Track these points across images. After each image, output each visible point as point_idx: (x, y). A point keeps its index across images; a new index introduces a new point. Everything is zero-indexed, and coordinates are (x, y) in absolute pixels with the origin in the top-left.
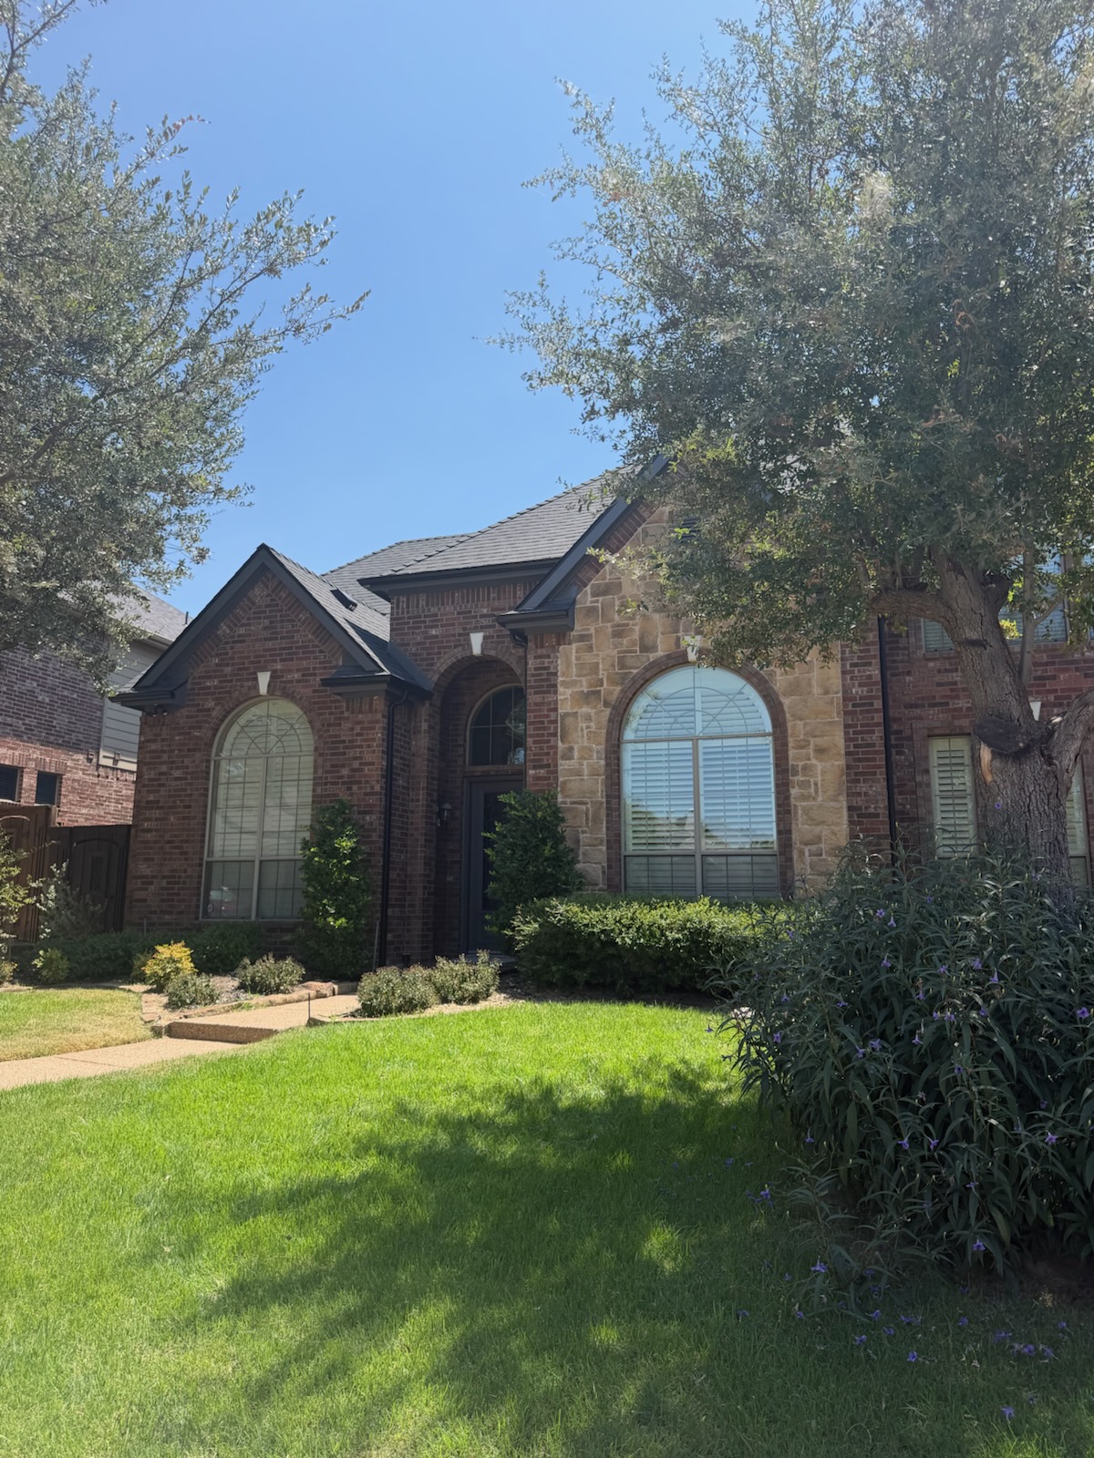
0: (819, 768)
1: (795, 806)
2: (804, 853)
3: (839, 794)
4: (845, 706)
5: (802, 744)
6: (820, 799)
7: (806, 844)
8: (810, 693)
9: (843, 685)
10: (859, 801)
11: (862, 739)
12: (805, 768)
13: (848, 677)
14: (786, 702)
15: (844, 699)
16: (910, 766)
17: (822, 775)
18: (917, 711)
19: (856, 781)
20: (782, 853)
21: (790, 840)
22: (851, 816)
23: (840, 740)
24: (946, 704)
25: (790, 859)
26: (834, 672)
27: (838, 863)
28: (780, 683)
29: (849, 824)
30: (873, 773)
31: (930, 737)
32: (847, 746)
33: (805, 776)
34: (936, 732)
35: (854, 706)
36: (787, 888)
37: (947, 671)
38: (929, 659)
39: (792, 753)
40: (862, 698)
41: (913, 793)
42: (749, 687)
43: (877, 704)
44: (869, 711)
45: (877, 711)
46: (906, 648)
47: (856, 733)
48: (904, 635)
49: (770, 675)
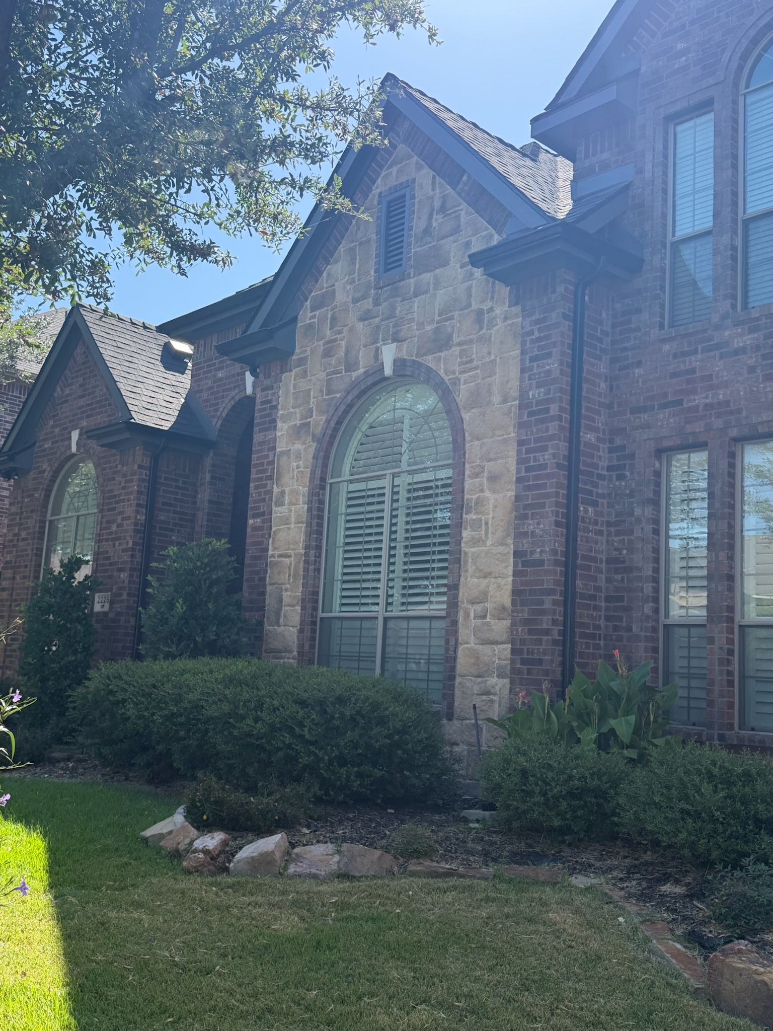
0: (492, 502)
1: (466, 553)
2: (469, 616)
3: (508, 535)
4: (520, 416)
5: (477, 470)
6: (489, 543)
7: (473, 603)
8: (489, 402)
9: (521, 387)
10: (526, 544)
11: (535, 460)
12: (478, 502)
13: (526, 375)
14: (466, 416)
15: (521, 407)
16: (631, 495)
17: (494, 511)
18: (645, 417)
19: (524, 517)
20: (448, 615)
21: (456, 596)
22: (515, 564)
23: (512, 463)
24: (680, 402)
25: (455, 623)
26: (514, 372)
27: (500, 627)
28: (462, 395)
29: (514, 575)
30: (543, 506)
31: (663, 452)
32: (518, 471)
33: (477, 513)
34: (666, 444)
35: (530, 414)
36: (450, 660)
37: (684, 354)
38: (663, 341)
39: (468, 484)
40: (538, 403)
41: (631, 532)
42: (440, 405)
43: (554, 409)
44: (543, 421)
45: (552, 419)
46: (638, 329)
47: (528, 451)
48: (639, 311)
49: (455, 384)
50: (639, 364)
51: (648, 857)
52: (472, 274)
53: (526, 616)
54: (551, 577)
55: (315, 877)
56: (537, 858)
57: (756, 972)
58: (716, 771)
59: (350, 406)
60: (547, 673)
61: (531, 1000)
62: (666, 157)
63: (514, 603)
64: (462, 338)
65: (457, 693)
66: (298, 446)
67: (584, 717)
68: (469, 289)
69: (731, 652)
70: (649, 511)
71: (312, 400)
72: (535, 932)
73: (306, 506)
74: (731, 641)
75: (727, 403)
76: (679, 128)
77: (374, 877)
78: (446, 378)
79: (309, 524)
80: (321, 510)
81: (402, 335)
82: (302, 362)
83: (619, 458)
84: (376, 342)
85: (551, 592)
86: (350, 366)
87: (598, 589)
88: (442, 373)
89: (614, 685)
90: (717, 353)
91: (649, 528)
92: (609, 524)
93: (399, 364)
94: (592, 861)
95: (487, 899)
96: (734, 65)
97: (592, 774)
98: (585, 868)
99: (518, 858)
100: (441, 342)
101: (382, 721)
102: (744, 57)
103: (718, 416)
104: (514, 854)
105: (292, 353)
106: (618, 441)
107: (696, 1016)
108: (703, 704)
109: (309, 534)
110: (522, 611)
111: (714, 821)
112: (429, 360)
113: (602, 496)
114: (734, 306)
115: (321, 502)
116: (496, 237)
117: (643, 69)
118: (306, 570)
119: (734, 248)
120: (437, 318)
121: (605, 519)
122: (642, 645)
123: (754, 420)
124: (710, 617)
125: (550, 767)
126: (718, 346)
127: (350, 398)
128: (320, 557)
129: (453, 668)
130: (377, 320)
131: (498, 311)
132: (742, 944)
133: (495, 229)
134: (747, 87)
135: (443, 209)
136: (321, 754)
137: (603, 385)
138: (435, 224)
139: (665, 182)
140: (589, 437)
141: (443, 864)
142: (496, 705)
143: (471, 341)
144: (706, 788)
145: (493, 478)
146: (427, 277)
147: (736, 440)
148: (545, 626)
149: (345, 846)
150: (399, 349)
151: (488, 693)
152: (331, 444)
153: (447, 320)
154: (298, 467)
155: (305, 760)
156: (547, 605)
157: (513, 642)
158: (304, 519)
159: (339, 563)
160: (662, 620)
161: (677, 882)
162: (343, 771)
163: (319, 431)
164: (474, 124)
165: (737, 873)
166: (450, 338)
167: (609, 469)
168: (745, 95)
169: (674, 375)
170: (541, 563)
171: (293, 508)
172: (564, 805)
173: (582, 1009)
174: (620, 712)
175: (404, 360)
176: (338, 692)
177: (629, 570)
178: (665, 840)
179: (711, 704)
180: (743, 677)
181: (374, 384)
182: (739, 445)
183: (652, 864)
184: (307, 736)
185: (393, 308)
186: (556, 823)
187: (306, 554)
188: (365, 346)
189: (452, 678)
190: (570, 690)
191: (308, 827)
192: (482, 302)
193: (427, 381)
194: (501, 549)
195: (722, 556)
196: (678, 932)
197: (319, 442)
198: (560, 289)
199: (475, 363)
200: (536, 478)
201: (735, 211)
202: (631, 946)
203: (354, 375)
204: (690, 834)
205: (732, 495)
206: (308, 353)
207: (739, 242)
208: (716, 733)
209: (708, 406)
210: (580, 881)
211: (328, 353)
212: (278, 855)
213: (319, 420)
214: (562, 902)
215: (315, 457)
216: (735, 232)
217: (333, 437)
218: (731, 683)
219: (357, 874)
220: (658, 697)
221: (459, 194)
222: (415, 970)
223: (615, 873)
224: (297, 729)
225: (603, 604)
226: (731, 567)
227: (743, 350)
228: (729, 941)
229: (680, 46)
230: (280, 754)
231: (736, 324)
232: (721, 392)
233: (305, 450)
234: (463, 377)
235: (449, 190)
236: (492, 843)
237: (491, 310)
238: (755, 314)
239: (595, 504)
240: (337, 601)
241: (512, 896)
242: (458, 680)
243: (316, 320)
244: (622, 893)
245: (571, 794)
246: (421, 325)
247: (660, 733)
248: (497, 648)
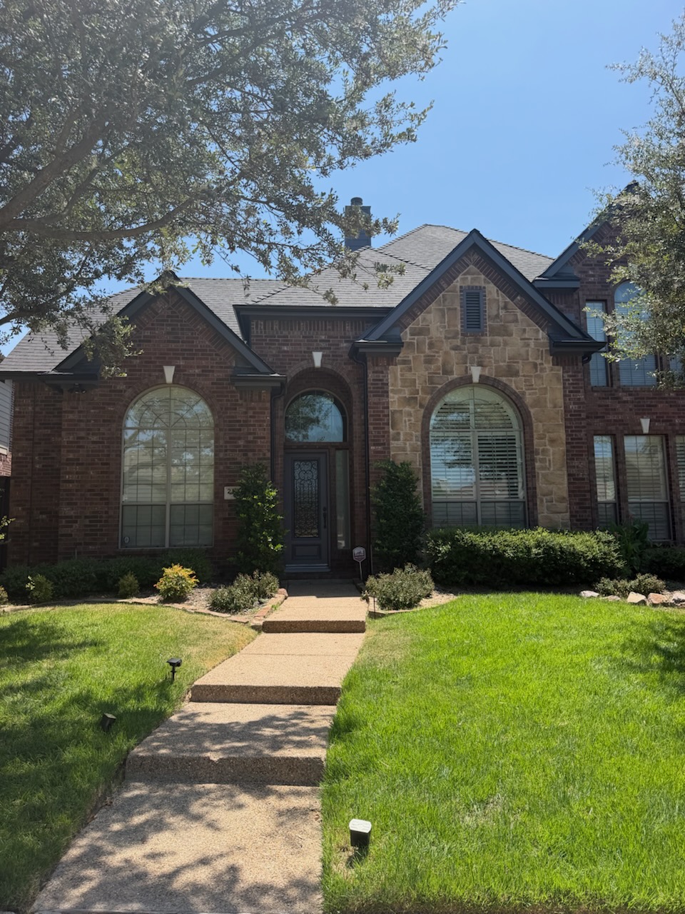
0: (551, 451)
1: (538, 473)
2: (543, 501)
3: (563, 466)
4: (566, 415)
5: (541, 436)
6: (552, 469)
7: (545, 495)
8: (546, 406)
9: (564, 402)
10: (574, 471)
11: (576, 435)
12: (543, 450)
13: (567, 398)
14: (532, 411)
15: (565, 411)
17: (553, 455)
19: (572, 459)
20: (529, 501)
21: (535, 492)
22: (569, 479)
23: (563, 435)
25: (534, 504)
26: (560, 395)
27: (564, 506)
28: (528, 399)
29: (568, 484)
30: (582, 455)
32: (567, 439)
33: (543, 455)
35: (571, 415)
39: (536, 442)
40: (575, 411)
43: (583, 415)
44: (579, 419)
45: (583, 419)
47: (571, 431)
49: (523, 394)
52: (528, 345)
63: (569, 496)
64: (525, 374)
66: (408, 409)
68: (527, 351)
71: (418, 385)
73: (419, 443)
78: (517, 391)
79: (424, 452)
81: (484, 364)
82: (406, 362)
84: (465, 365)
86: (447, 372)
88: (513, 387)
93: (483, 378)
100: (511, 372)
110: (575, 499)
112: (504, 380)
115: (429, 441)
120: (507, 360)
130: (465, 352)
131: (546, 366)
135: (505, 308)
138: (501, 314)
143: (531, 376)
145: (552, 441)
146: (499, 339)
150: (483, 371)
153: (514, 362)
154: (409, 421)
157: (571, 512)
163: (425, 403)
166: (517, 372)
170: (584, 479)
171: (408, 443)
175: (487, 377)
185: (476, 348)
187: (423, 469)
188: (457, 364)
192: (536, 359)
194: (560, 472)
197: (427, 409)
198: (580, 364)
199: (534, 387)
200: (577, 443)
203: (450, 377)
206: (411, 358)
211: (428, 362)
213: (424, 397)
215: (424, 417)
221: (515, 305)
233: (416, 412)
234: (528, 392)
235: (509, 300)
237: (542, 364)
243: (415, 341)
246: (497, 362)
248: (561, 515)
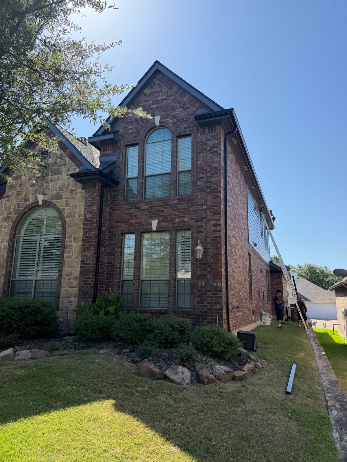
0: (74, 246)
1: (65, 261)
2: (65, 279)
3: (79, 256)
4: (84, 221)
5: (70, 236)
6: (73, 258)
7: (67, 276)
8: (74, 217)
9: (85, 213)
10: (85, 258)
11: (88, 234)
12: (70, 246)
13: (86, 210)
14: (67, 220)
15: (84, 219)
16: (115, 245)
17: (75, 248)
18: (119, 224)
19: (85, 251)
20: (58, 279)
21: (61, 274)
22: (81, 264)
23: (81, 235)
24: (128, 221)
25: (60, 282)
26: (83, 208)
27: (76, 283)
28: (66, 213)
29: (81, 267)
30: (90, 248)
31: (123, 234)
32: (83, 237)
33: (69, 249)
34: (124, 232)
35: (87, 221)
36: (58, 293)
37: (130, 209)
38: (124, 205)
39: (67, 240)
40: (90, 218)
41: (114, 255)
42: (58, 215)
43: (95, 221)
44: (91, 224)
45: (94, 223)
46: (118, 200)
47: (86, 232)
48: (118, 196)
49: (63, 210)
50: (118, 210)
51: (119, 343)
52: (70, 179)
53: (84, 279)
54: (92, 268)
55: (24, 359)
56: (90, 347)
57: (149, 366)
58: (137, 319)
59: (26, 213)
60: (89, 295)
61: (96, 381)
62: (126, 156)
63: (80, 275)
64: (66, 197)
65: (60, 303)
66: (5, 224)
67: (100, 307)
68: (69, 183)
69: (139, 287)
70: (119, 249)
71: (11, 209)
72: (93, 365)
73: (8, 244)
74: (139, 284)
75: (140, 223)
76: (129, 148)
77: (43, 358)
78: (60, 208)
79: (9, 250)
80: (13, 245)
81: (45, 193)
82: (8, 196)
83: (111, 235)
84: (36, 194)
85: (92, 272)
86: (26, 200)
87: (104, 271)
88: (59, 206)
89: (109, 298)
90: (138, 209)
91: (119, 254)
92: (108, 253)
93: (44, 202)
94: (104, 346)
95: (78, 359)
96: (144, 136)
97: (105, 323)
98: (103, 348)
99: (83, 348)
100: (59, 197)
101: (40, 313)
102: (146, 134)
103: (138, 226)
104: (83, 347)
105: (4, 193)
106: (111, 230)
107: (135, 378)
108: (131, 302)
109: (8, 253)
110: (83, 278)
111: (136, 331)
112: (55, 202)
113: (106, 245)
114: (142, 198)
115: (14, 243)
116: (78, 169)
117: (120, 131)
118: (7, 264)
119: (143, 183)
120: (58, 189)
121: (107, 251)
122: (116, 286)
123: (146, 228)
124: (134, 279)
125: (93, 322)
126: (138, 208)
127: (26, 210)
128: (12, 260)
129: (59, 295)
130: (37, 187)
131: (78, 190)
132: (145, 360)
133: (77, 166)
134: (147, 142)
135: (60, 158)
136: (20, 324)
137: (108, 214)
138: (58, 162)
139: (125, 162)
140: (104, 229)
141: (63, 352)
142: (73, 306)
143: (69, 198)
144: (135, 323)
145: (75, 239)
146: (55, 177)
147: (142, 232)
148: (89, 282)
149: (33, 350)
150: (44, 197)
151: (70, 302)
152: (18, 224)
153: (61, 190)
154: (5, 231)
155: (15, 326)
156: (91, 276)
157: (79, 287)
158: (7, 248)
159: (19, 262)
160: (122, 279)
161: (127, 348)
162: (28, 328)
163: (14, 219)
164: (69, 133)
165: (143, 344)
166: (62, 196)
167: (109, 237)
168: (146, 144)
169: (127, 214)
170: (89, 264)
171: (3, 244)
172: (97, 332)
173: (109, 381)
174: (111, 305)
175: (46, 201)
176: (27, 304)
177: (113, 266)
178: (124, 338)
179: (133, 301)
180: (141, 294)
181: (35, 207)
182: (142, 234)
183: (120, 345)
184: (16, 319)
185: (43, 184)
186: (95, 337)
187: (7, 259)
188: (32, 195)
189: (59, 298)
190: (97, 300)
191: (18, 346)
192: (73, 187)
193: (54, 208)
194: (77, 260)
195: (138, 262)
196: (129, 360)
197: (14, 223)
198: (97, 187)
199: (70, 205)
200: (88, 239)
201: (143, 174)
202: (118, 365)
203: (28, 203)
204: (131, 336)
205: (141, 247)
206: (11, 194)
207: (144, 182)
208: (134, 309)
209: (135, 223)
210: (102, 352)
211: (18, 195)
212: (11, 355)
213: (14, 216)
214: (98, 357)
215: (12, 228)
216: (143, 179)
217: (19, 222)
218: (138, 296)
219: (37, 357)
220: (121, 301)
221: (66, 155)
222: (64, 378)
223: (111, 348)
224: (12, 317)
225: (106, 275)
226: (140, 265)
227: (144, 210)
228: (141, 360)
229: (130, 127)
230: (6, 325)
231: (143, 203)
232: (139, 220)
233: (8, 225)
234: (66, 208)
235: (63, 153)
236: (76, 345)
237: (76, 190)
238: (147, 201)
239: (104, 247)
240: (18, 275)
241: (85, 357)
242: (61, 299)
243: (14, 184)
244: (114, 353)
245: (99, 329)
246: (52, 191)
247: (121, 310)
248: (74, 289)
